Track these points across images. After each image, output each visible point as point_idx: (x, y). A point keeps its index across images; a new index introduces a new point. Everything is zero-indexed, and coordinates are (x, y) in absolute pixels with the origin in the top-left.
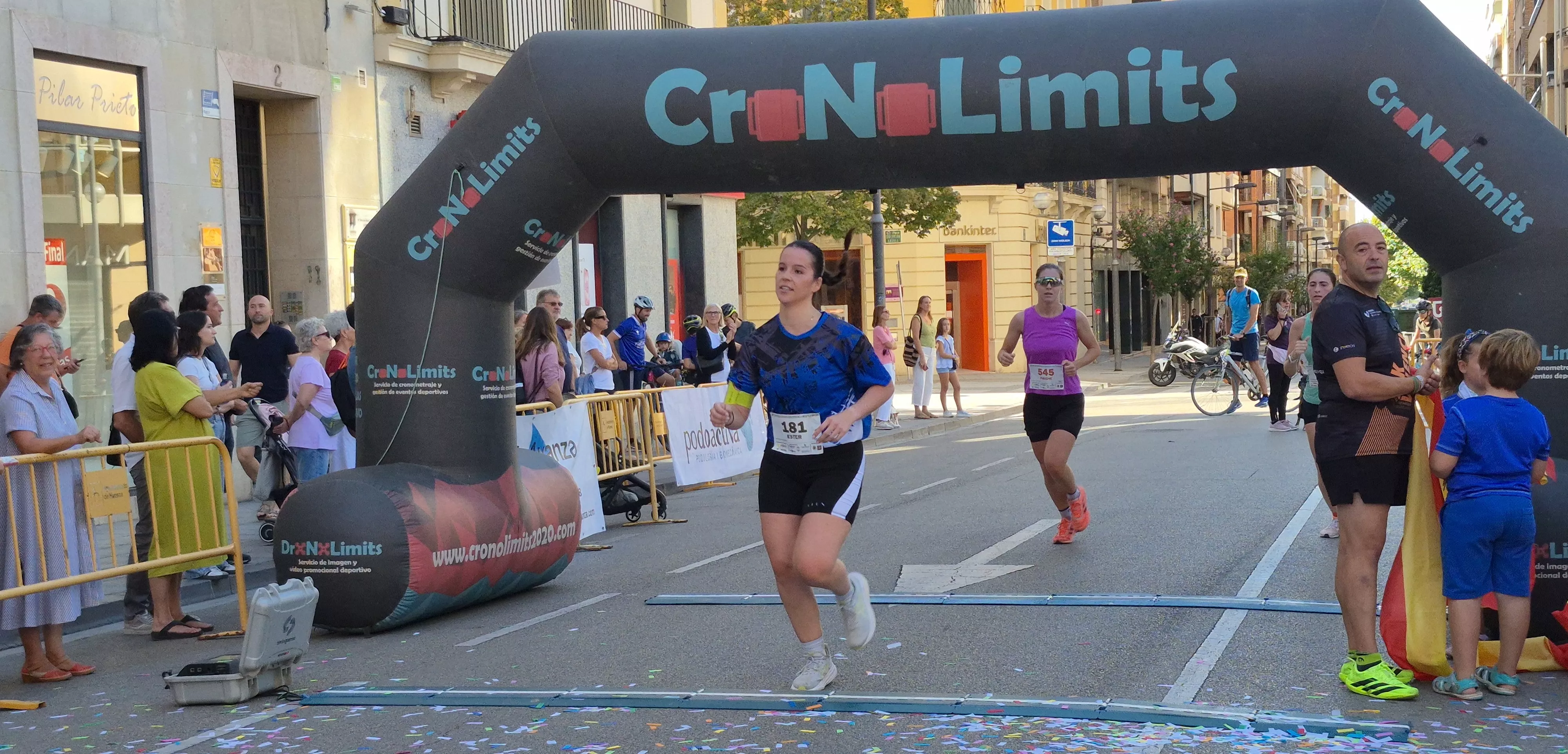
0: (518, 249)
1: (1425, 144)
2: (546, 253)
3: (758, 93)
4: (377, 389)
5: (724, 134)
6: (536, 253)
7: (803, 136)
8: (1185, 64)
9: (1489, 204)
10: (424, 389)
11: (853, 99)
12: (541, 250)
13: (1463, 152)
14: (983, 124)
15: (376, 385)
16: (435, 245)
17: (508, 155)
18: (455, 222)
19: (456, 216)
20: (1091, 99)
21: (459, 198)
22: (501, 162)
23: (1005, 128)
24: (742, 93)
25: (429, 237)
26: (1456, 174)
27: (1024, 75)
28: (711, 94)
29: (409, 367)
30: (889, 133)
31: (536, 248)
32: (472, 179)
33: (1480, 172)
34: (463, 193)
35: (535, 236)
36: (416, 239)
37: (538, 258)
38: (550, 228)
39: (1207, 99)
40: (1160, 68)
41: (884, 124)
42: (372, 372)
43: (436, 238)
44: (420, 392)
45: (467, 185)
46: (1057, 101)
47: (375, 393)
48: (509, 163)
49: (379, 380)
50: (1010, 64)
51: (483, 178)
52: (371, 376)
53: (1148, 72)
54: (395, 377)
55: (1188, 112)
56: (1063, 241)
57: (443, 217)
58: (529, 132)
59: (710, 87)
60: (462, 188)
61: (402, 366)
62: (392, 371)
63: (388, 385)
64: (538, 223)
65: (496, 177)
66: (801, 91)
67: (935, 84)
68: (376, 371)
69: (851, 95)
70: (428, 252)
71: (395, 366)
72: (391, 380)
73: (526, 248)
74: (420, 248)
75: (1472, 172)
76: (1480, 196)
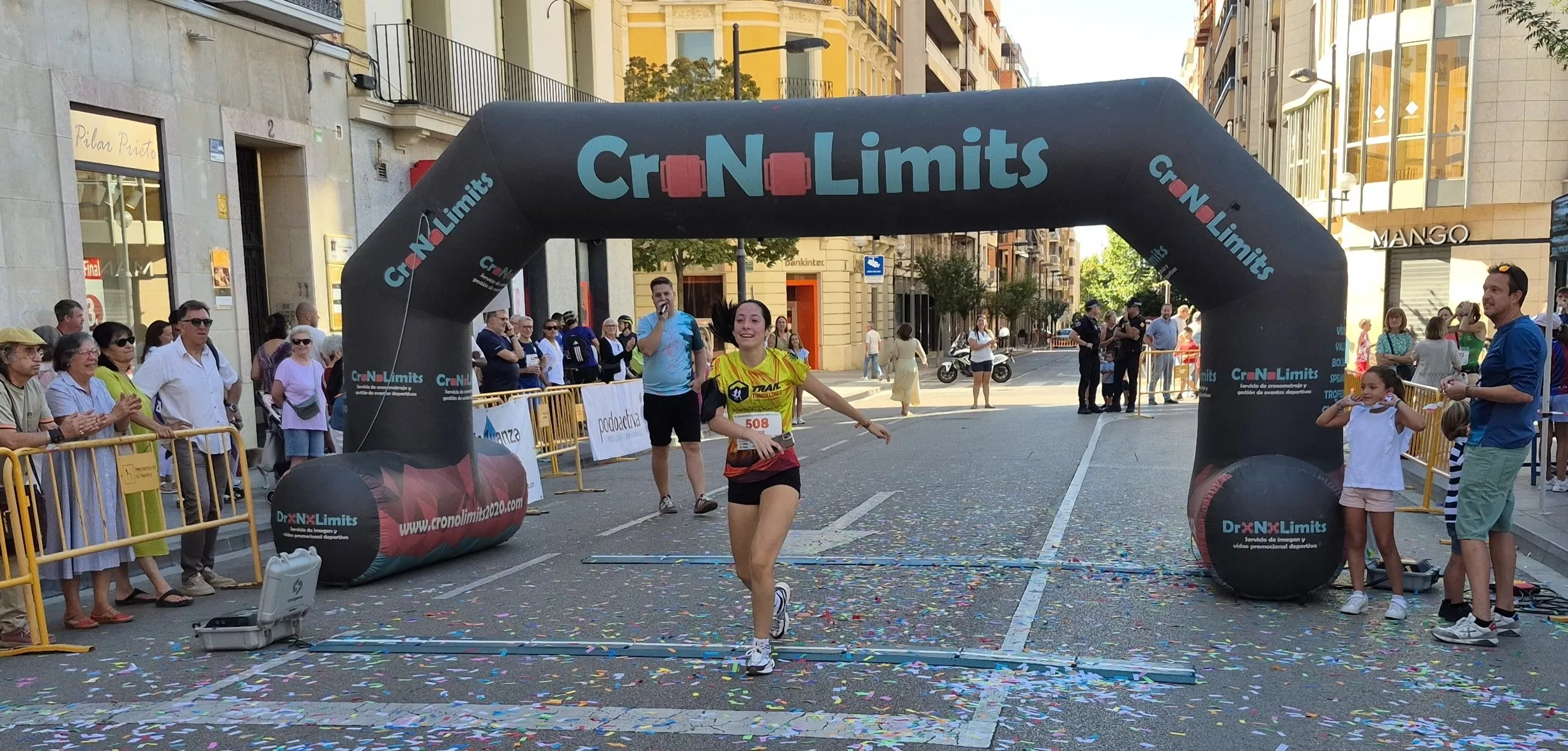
0: (475, 280)
1: (1193, 208)
2: (498, 284)
3: (668, 157)
4: (359, 390)
5: (641, 191)
6: (489, 284)
7: (705, 193)
8: (1008, 141)
9: (1240, 257)
10: (397, 391)
11: (745, 164)
12: (493, 282)
13: (1222, 215)
14: (848, 187)
15: (359, 387)
16: (407, 274)
17: (466, 203)
18: (423, 257)
19: (423, 251)
20: (934, 167)
21: (426, 237)
22: (460, 209)
23: (866, 191)
24: (656, 158)
25: (401, 268)
26: (1216, 233)
27: (882, 147)
28: (631, 158)
29: (385, 373)
30: (774, 193)
31: (490, 280)
32: (436, 222)
33: (1234, 232)
34: (429, 233)
35: (489, 270)
36: (392, 269)
37: (491, 288)
38: (500, 263)
39: (1024, 171)
40: (988, 144)
41: (770, 184)
42: (355, 376)
43: (407, 269)
44: (394, 394)
45: (433, 227)
46: (907, 168)
47: (357, 393)
48: (467, 210)
49: (361, 383)
50: (870, 138)
51: (446, 221)
52: (355, 380)
53: (978, 147)
54: (374, 380)
55: (1010, 180)
57: (413, 252)
58: (484, 185)
59: (630, 152)
60: (428, 229)
61: (379, 372)
62: (371, 376)
63: (368, 387)
64: (491, 260)
65: (457, 221)
66: (703, 157)
67: (810, 154)
68: (359, 376)
69: (743, 161)
70: (401, 280)
71: (374, 373)
72: (371, 383)
73: (481, 279)
74: (394, 276)
75: (1228, 232)
76: (1234, 250)
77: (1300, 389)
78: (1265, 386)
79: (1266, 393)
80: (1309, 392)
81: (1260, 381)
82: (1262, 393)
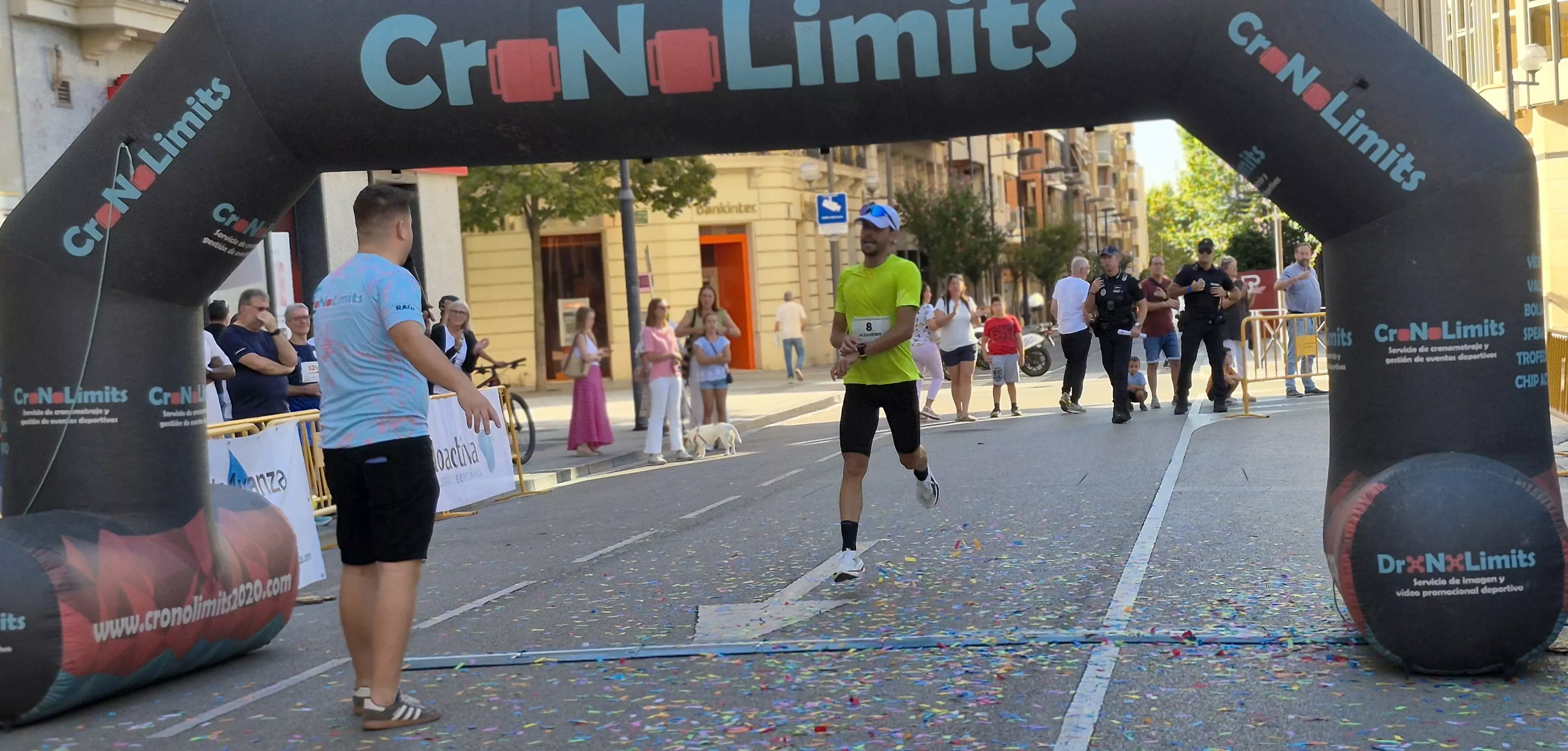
0: (207, 241)
1: (1297, 89)
2: (243, 245)
3: (501, 44)
4: (27, 418)
5: (461, 94)
6: (230, 246)
7: (558, 95)
8: (1014, 1)
9: (1374, 158)
10: (86, 416)
11: (618, 49)
12: (236, 242)
13: (1342, 97)
14: (778, 77)
15: (26, 414)
16: (98, 236)
17: (189, 124)
18: (123, 208)
19: (124, 200)
20: (905, 44)
21: (128, 178)
22: (181, 133)
23: (804, 81)
24: (481, 44)
25: (90, 227)
26: (1334, 123)
27: (825, 17)
28: (443, 46)
29: (67, 389)
30: (664, 90)
31: (229, 239)
32: (143, 154)
34: (132, 172)
35: (228, 224)
36: (74, 231)
37: (232, 252)
38: (246, 213)
39: (1040, 42)
40: (985, 6)
41: (657, 78)
42: (20, 396)
43: (99, 228)
44: (82, 420)
45: (138, 162)
46: (865, 47)
47: (24, 423)
48: (191, 134)
49: (29, 407)
50: (806, 4)
51: (158, 153)
52: (19, 402)
53: (970, 11)
54: (49, 402)
55: (1021, 58)
56: (833, 217)
57: (108, 202)
58: (216, 95)
59: (440, 37)
60: (131, 166)
61: (58, 389)
62: (45, 395)
63: (40, 413)
64: (231, 208)
65: (175, 152)
66: (554, 41)
67: (717, 30)
68: (26, 396)
69: (616, 45)
70: (89, 246)
71: (50, 389)
72: (44, 406)
73: (216, 239)
74: (78, 241)
75: (1353, 121)
76: (1363, 148)
77: (1479, 352)
78: (1426, 350)
79: (1428, 359)
80: (1493, 355)
81: (1418, 343)
82: (1421, 360)
